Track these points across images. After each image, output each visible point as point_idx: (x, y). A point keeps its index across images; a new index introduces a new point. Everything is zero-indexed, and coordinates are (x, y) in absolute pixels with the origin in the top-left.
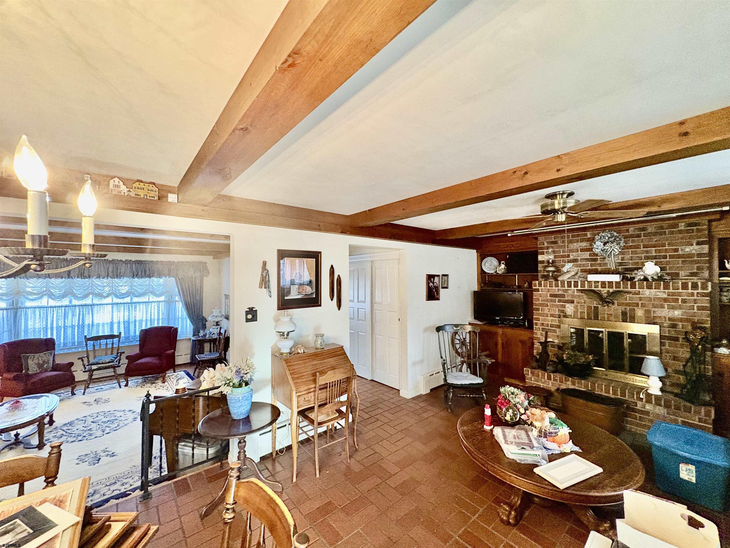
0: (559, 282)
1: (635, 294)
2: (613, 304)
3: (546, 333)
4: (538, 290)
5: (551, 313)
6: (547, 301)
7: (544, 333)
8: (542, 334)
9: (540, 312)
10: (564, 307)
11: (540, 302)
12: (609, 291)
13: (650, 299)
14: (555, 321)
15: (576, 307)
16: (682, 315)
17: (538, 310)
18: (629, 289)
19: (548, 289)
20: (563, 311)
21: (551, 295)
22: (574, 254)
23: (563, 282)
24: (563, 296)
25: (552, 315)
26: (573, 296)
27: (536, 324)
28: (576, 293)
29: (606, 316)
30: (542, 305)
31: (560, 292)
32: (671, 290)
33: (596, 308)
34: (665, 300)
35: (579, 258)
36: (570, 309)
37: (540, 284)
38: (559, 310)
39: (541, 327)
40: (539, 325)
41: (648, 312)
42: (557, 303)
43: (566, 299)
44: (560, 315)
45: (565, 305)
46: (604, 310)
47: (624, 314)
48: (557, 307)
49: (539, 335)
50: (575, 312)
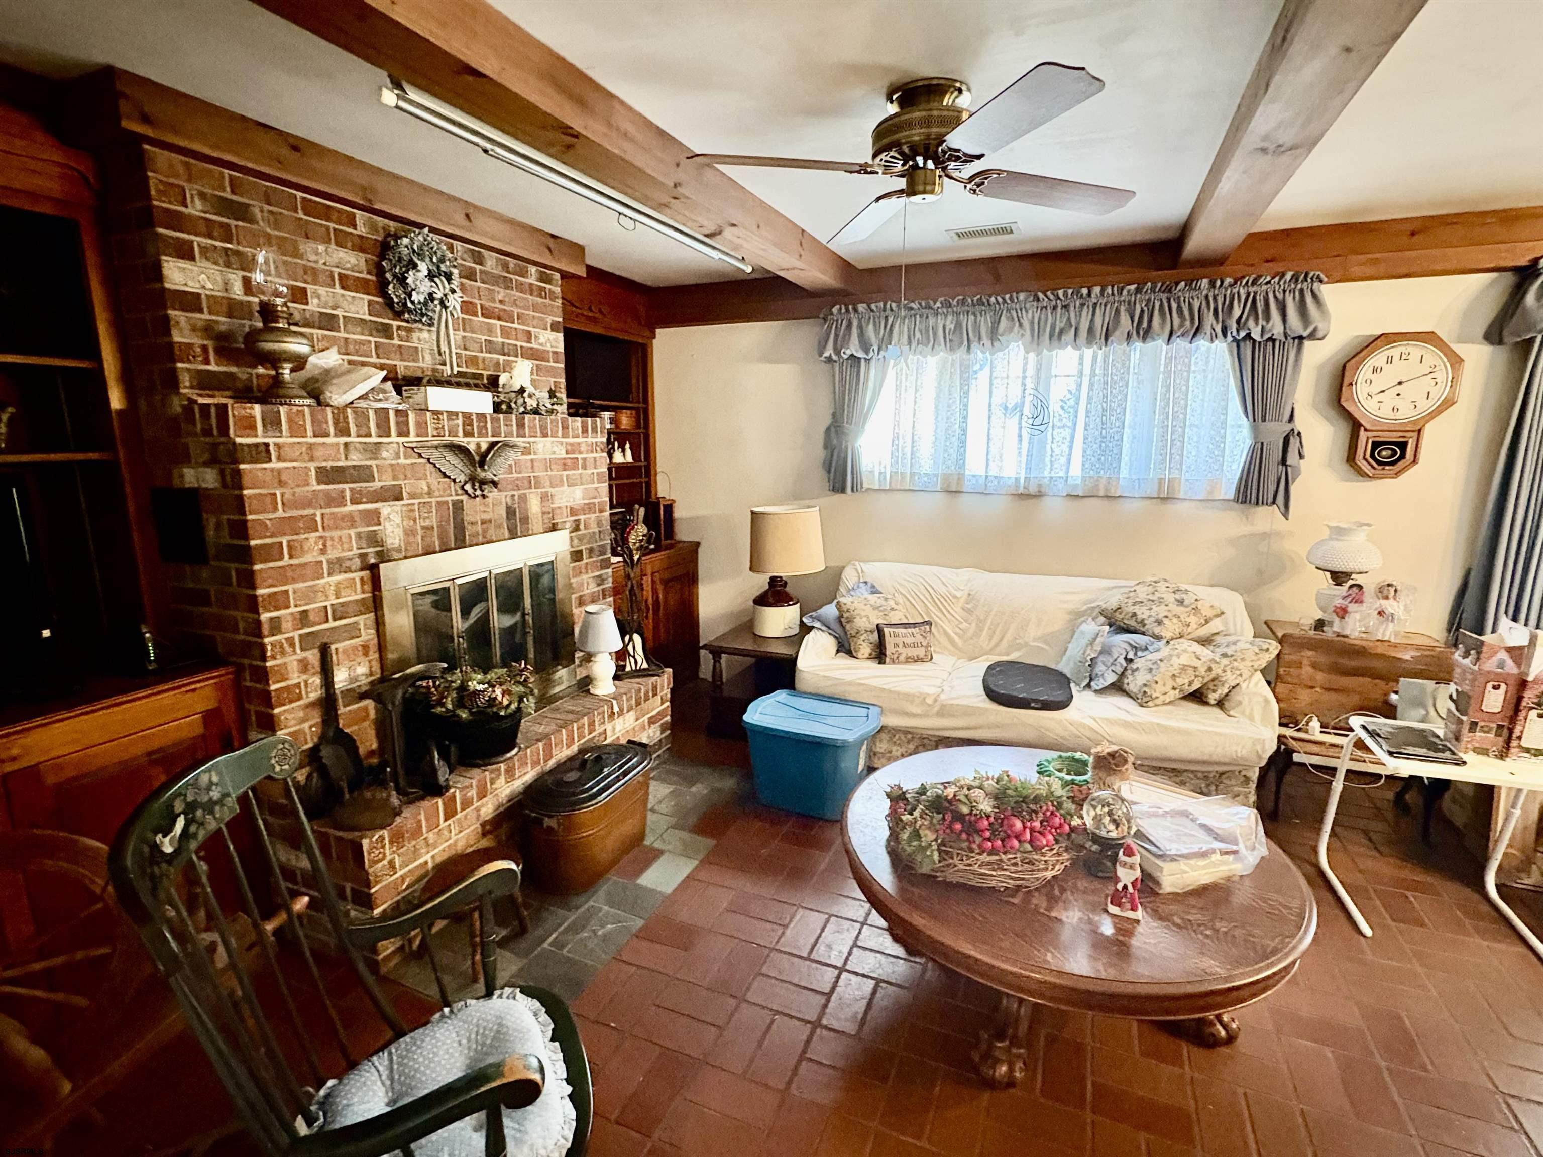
1: (527, 451)
2: (493, 484)
3: (324, 651)
4: (262, 453)
5: (333, 554)
6: (309, 504)
7: (313, 656)
8: (304, 666)
9: (286, 561)
10: (374, 517)
11: (280, 513)
12: (480, 444)
13: (546, 464)
15: (409, 512)
16: (584, 497)
17: (272, 553)
19: (311, 447)
20: (374, 540)
21: (327, 475)
22: (324, 292)
23: (355, 411)
24: (363, 474)
25: (337, 566)
26: (395, 471)
27: (276, 626)
28: (402, 461)
29: (478, 528)
30: (290, 525)
31: (356, 459)
32: (570, 440)
33: (458, 507)
34: (565, 466)
35: (339, 312)
36: (392, 525)
37: (271, 423)
38: (359, 536)
39: (296, 635)
40: (286, 625)
41: (545, 497)
42: (350, 508)
43: (377, 484)
44: (363, 556)
45: (377, 513)
46: (474, 510)
47: (510, 512)
48: (353, 525)
49: (295, 678)
50: (409, 533)
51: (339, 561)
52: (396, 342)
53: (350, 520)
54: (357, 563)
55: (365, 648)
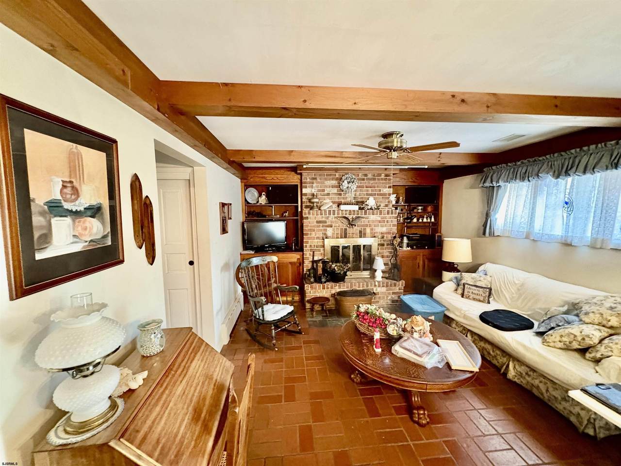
0: (323, 211)
1: (366, 218)
2: (355, 225)
3: (314, 252)
4: (307, 218)
5: (317, 236)
6: (314, 227)
7: (312, 253)
8: (310, 255)
9: (309, 236)
10: (326, 230)
11: (309, 228)
12: (353, 217)
13: (373, 221)
14: (320, 242)
15: (334, 230)
16: (387, 230)
17: (307, 234)
18: (363, 216)
19: (315, 217)
20: (325, 234)
21: (318, 222)
22: (328, 189)
23: (325, 211)
24: (325, 222)
25: (318, 238)
26: (331, 222)
27: (306, 246)
28: (333, 220)
29: (351, 234)
30: (310, 230)
31: (324, 219)
32: (383, 215)
33: (346, 230)
34: (380, 222)
35: (331, 192)
36: (330, 232)
37: (309, 213)
38: (322, 233)
39: (309, 249)
40: (308, 247)
41: (372, 229)
42: (321, 228)
43: (327, 224)
44: (323, 237)
45: (326, 229)
46: (350, 231)
47: (360, 232)
48: (321, 231)
49: (308, 256)
50: (333, 234)
51: (318, 237)
52: (342, 196)
53: (321, 230)
54: (321, 238)
55: (321, 254)
